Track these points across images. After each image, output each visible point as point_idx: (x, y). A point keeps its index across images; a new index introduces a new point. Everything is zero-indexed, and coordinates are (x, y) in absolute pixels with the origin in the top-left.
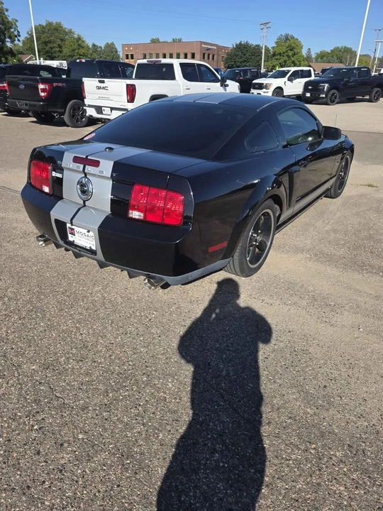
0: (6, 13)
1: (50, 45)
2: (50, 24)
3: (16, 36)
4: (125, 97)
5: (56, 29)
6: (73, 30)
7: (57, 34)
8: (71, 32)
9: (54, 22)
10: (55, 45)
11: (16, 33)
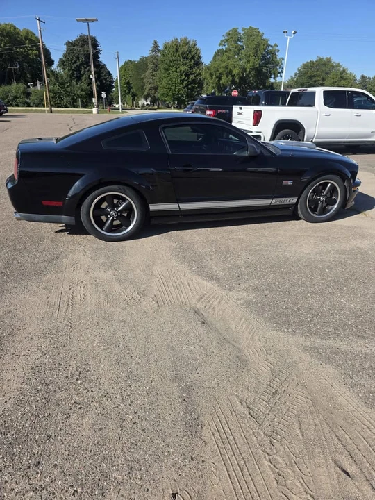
0: (277, 54)
1: (314, 79)
2: (321, 59)
3: (279, 73)
4: (252, 121)
5: (324, 64)
6: (341, 64)
7: (324, 69)
8: (338, 65)
9: (325, 58)
10: (319, 78)
11: (280, 70)
